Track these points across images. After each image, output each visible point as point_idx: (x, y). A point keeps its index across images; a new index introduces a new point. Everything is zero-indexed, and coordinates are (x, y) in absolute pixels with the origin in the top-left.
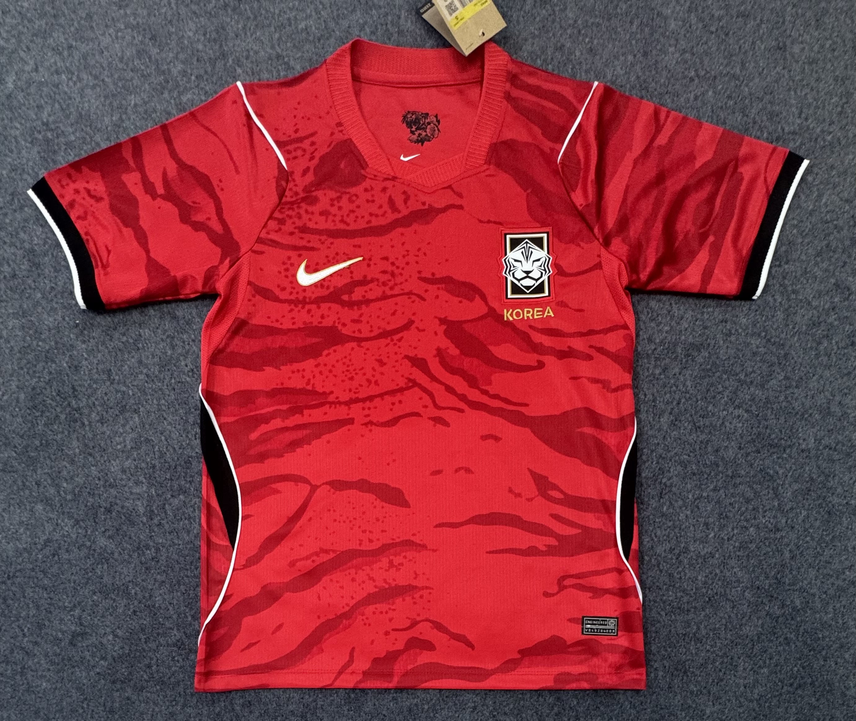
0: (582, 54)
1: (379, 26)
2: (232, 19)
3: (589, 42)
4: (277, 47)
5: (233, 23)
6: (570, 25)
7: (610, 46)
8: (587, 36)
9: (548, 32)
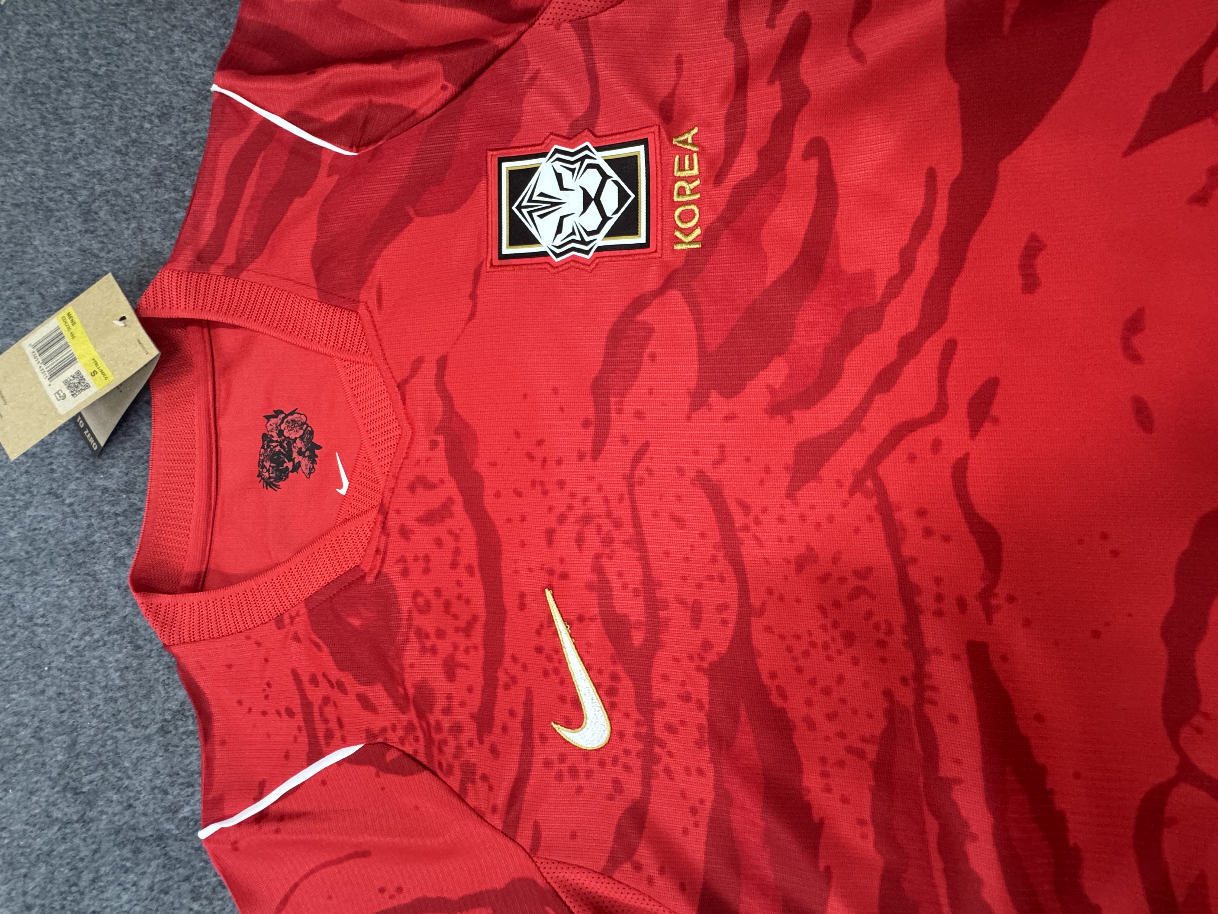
0: (169, 133)
1: (120, 528)
2: (102, 812)
3: (151, 122)
4: (148, 731)
5: (110, 811)
6: (124, 161)
7: (156, 79)
8: (142, 127)
9: (132, 204)
